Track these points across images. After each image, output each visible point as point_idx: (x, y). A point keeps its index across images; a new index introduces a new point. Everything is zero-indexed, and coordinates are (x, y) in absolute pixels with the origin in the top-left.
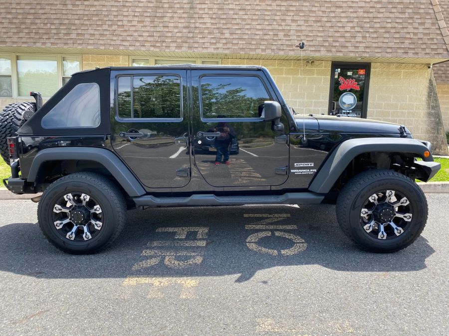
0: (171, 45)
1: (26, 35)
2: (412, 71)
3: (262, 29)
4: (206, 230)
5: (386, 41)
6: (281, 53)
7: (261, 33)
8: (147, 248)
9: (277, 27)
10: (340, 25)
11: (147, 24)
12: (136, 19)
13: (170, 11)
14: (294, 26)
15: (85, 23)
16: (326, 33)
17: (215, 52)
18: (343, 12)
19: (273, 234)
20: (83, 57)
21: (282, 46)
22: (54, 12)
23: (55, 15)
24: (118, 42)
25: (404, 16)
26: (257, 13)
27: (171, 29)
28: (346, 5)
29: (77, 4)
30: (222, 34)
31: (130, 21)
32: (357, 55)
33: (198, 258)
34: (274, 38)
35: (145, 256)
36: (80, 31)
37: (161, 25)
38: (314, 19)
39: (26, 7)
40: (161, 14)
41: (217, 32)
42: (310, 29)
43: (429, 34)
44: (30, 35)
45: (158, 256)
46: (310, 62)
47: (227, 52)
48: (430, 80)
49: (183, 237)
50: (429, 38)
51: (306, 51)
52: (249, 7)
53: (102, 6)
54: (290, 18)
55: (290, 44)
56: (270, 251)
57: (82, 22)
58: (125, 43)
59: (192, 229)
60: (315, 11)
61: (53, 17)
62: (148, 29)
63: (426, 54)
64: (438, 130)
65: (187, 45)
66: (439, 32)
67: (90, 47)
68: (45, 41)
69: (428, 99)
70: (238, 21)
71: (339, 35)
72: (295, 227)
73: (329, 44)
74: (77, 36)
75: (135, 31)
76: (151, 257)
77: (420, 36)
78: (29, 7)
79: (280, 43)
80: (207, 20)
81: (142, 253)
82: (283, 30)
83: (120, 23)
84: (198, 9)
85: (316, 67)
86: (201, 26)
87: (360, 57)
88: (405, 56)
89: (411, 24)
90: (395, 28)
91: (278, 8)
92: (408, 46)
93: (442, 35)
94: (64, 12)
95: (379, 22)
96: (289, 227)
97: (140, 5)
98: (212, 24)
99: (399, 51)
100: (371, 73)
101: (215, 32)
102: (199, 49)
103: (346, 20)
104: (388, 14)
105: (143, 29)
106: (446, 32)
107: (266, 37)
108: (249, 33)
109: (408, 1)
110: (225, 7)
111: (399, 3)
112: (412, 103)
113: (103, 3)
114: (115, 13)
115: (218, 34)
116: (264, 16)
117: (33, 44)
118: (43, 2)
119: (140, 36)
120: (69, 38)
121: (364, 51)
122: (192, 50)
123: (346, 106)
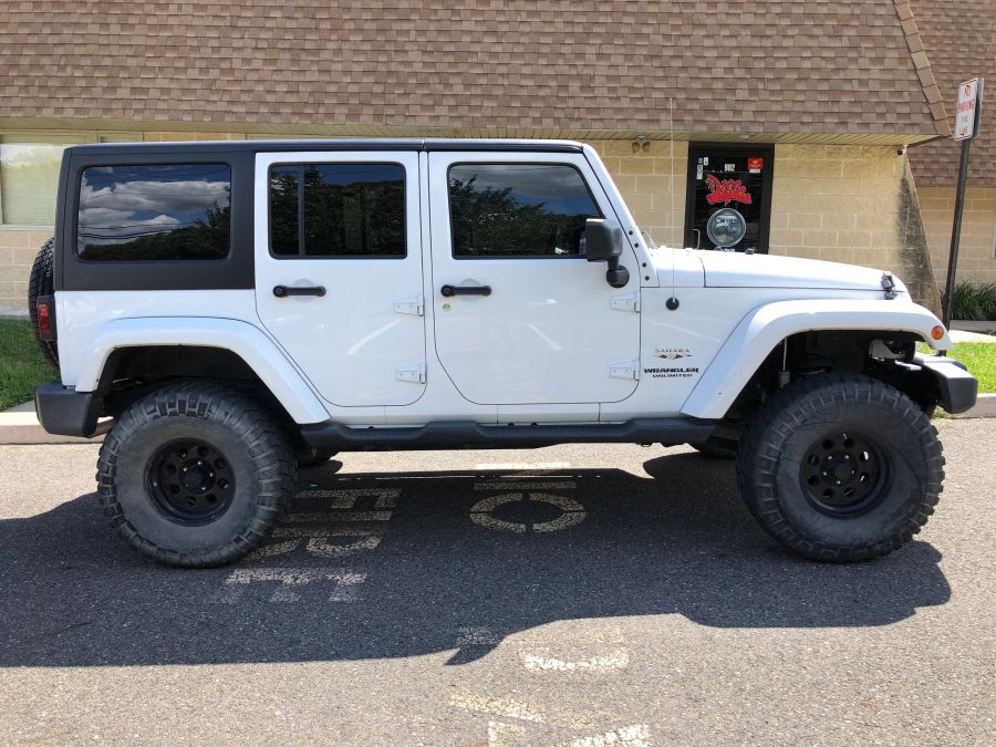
0: (337, 111)
1: (20, 92)
2: (864, 160)
3: (533, 76)
4: (395, 494)
5: (801, 97)
6: (575, 126)
7: (530, 83)
9: (565, 70)
10: (701, 63)
11: (284, 65)
12: (260, 55)
13: (334, 37)
14: (602, 68)
15: (148, 64)
16: (672, 83)
17: (433, 124)
19: (526, 497)
21: (577, 112)
22: (81, 42)
24: (222, 106)
25: (838, 44)
26: (523, 40)
27: (336, 77)
28: (714, 22)
29: (130, 22)
30: (447, 85)
31: (246, 61)
32: (738, 129)
33: (372, 539)
34: (560, 95)
36: (137, 83)
37: (315, 68)
38: (645, 53)
39: (20, 31)
40: (313, 43)
41: (437, 81)
42: (638, 73)
43: (892, 82)
44: (28, 92)
45: (296, 538)
46: (641, 144)
47: (458, 124)
48: (903, 180)
49: (349, 507)
50: (892, 90)
51: (629, 122)
52: (505, 28)
53: (185, 28)
54: (594, 50)
55: (594, 106)
56: (512, 525)
57: (141, 61)
58: (236, 109)
59: (368, 492)
60: (648, 35)
61: (78, 51)
62: (288, 76)
63: (886, 124)
64: (922, 290)
65: (370, 111)
66: (913, 77)
67: (159, 117)
68: (61, 103)
69: (898, 221)
70: (486, 59)
71: (700, 86)
72: (573, 485)
73: (678, 105)
74: (132, 93)
75: (258, 81)
76: (282, 540)
77: (874, 86)
78: (26, 31)
79: (571, 103)
80: (414, 56)
82: (579, 77)
83: (225, 65)
84: (394, 33)
85: (655, 155)
86: (401, 68)
87: (747, 133)
88: (841, 129)
89: (854, 60)
90: (819, 69)
91: (569, 30)
92: (848, 110)
93: (921, 84)
94: (103, 41)
95: (786, 58)
96: (561, 485)
97: (270, 24)
98: (425, 64)
99: (828, 120)
100: (776, 167)
101: (431, 82)
102: (397, 118)
103: (714, 53)
104: (805, 39)
105: (277, 77)
106: (928, 77)
107: (543, 92)
108: (506, 83)
109: (847, 11)
110: (454, 27)
111: (829, 16)
112: (866, 230)
113: (188, 20)
114: (215, 44)
115: (438, 86)
116: (537, 46)
117: (35, 110)
118: (56, 20)
119: (269, 92)
120: (113, 97)
121: (753, 120)
122: (381, 121)
123: (722, 239)
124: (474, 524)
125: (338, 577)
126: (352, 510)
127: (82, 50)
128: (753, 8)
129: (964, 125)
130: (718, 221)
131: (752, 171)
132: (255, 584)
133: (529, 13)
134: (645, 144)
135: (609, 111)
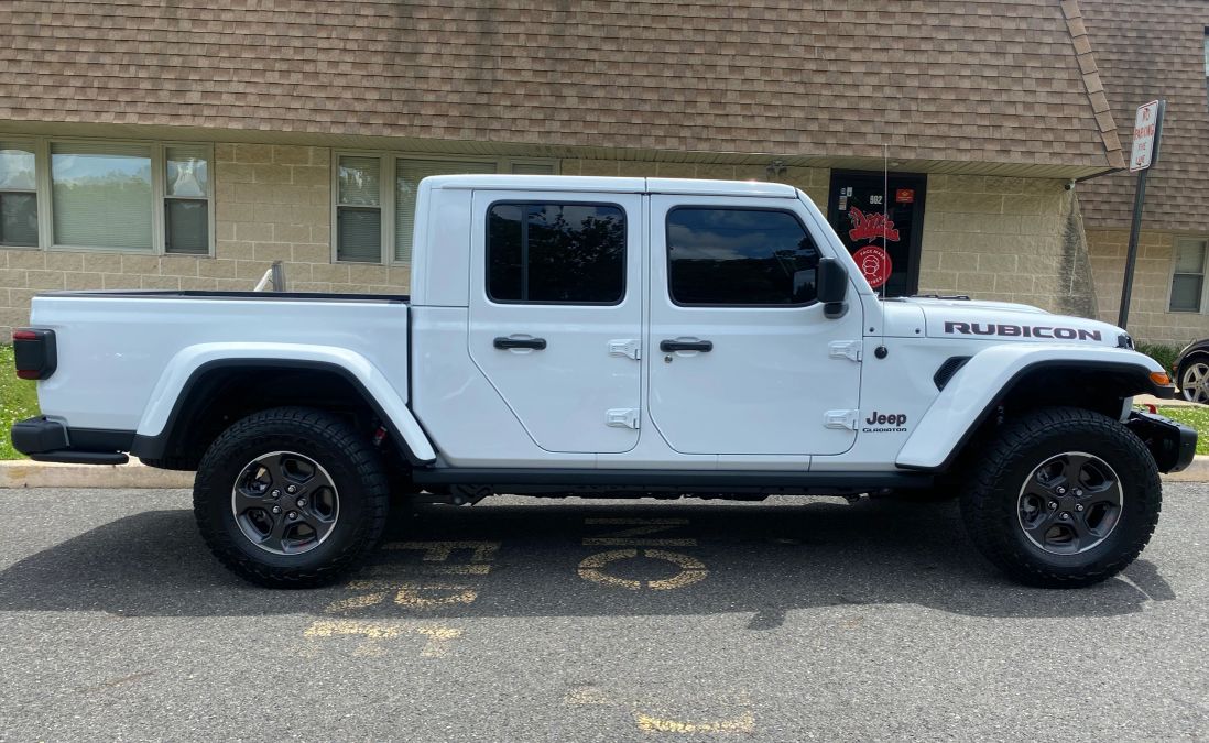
0: (435, 123)
1: (76, 93)
2: (1027, 195)
3: (656, 88)
4: (495, 547)
5: (958, 121)
6: (704, 148)
7: (654, 96)
8: (359, 578)
9: (693, 83)
10: (847, 80)
11: (376, 70)
12: (349, 58)
13: (433, 39)
14: (735, 83)
15: (222, 65)
16: (813, 101)
17: (542, 141)
18: (855, 49)
19: (640, 555)
20: (218, 151)
21: (705, 131)
22: (147, 39)
23: (149, 46)
24: (305, 115)
25: (1001, 62)
27: (434, 85)
28: (862, 32)
29: (203, 17)
30: (561, 97)
31: (333, 64)
32: (888, 155)
33: (469, 594)
34: (687, 111)
35: (355, 590)
36: (209, 86)
37: (411, 74)
38: (784, 66)
39: (77, 24)
40: (410, 45)
41: (548, 93)
42: (776, 88)
43: (1060, 107)
44: (85, 94)
45: (383, 591)
46: (777, 170)
47: (571, 142)
48: (1071, 219)
49: (441, 560)
50: (1061, 115)
51: (765, 144)
52: (626, 34)
53: (264, 25)
54: (726, 62)
55: (725, 125)
56: (624, 582)
57: (215, 62)
58: (320, 118)
59: (463, 545)
60: (788, 46)
61: (143, 49)
62: (379, 82)
63: (1053, 154)
65: (472, 124)
66: (1086, 103)
67: (233, 125)
68: (123, 108)
69: (1064, 264)
70: (603, 68)
71: (845, 106)
72: (694, 542)
73: (820, 126)
74: (202, 98)
75: (346, 88)
76: (367, 592)
77: (1042, 111)
78: (85, 24)
79: (700, 121)
80: (524, 64)
81: (348, 586)
82: (708, 91)
83: (309, 68)
84: (501, 36)
86: (508, 77)
87: (896, 160)
89: (1019, 81)
90: (979, 90)
91: (699, 38)
92: (1011, 136)
93: (1094, 113)
94: (171, 37)
95: (942, 76)
96: (681, 543)
97: (360, 23)
98: (536, 72)
99: (989, 146)
100: (928, 200)
101: (541, 93)
102: (503, 134)
103: (862, 68)
104: (964, 55)
105: (365, 83)
106: (1102, 102)
107: (666, 108)
108: (626, 96)
109: (1012, 25)
110: (569, 31)
111: (991, 29)
112: (1027, 275)
113: (269, 17)
114: (298, 43)
115: (549, 98)
116: (662, 55)
117: (92, 115)
118: (119, 12)
119: (357, 99)
120: (182, 102)
121: (904, 144)
122: (485, 136)
124: (582, 581)
125: (430, 632)
126: (445, 562)
127: (147, 48)
128: (908, 19)
129: (1141, 154)
132: (336, 638)
133: (654, 17)
134: (781, 170)
135: (742, 131)
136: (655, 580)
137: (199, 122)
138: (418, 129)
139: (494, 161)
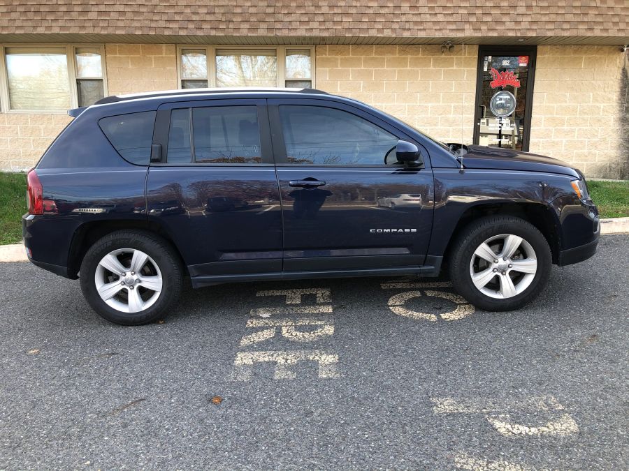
1: (21, 16)
2: (598, 56)
4: (327, 292)
5: (562, 11)
6: (406, 34)
7: (375, 4)
8: (252, 317)
16: (472, 3)
17: (308, 34)
19: (423, 294)
20: (107, 48)
21: (407, 24)
24: (162, 24)
30: (318, 7)
32: (519, 35)
33: (327, 327)
34: (396, 12)
35: (253, 328)
36: (102, 8)
41: (310, 4)
44: (26, 16)
45: (271, 327)
46: (448, 47)
47: (325, 34)
48: (624, 69)
49: (298, 302)
50: (622, 6)
51: (444, 31)
55: (419, 20)
56: (425, 315)
58: (171, 26)
59: (308, 292)
62: (206, 1)
63: (619, 30)
65: (265, 26)
67: (119, 32)
68: (50, 23)
69: (620, 97)
71: (492, 5)
73: (477, 18)
74: (98, 15)
75: (187, 6)
76: (262, 329)
79: (404, 18)
81: (246, 323)
85: (456, 55)
87: (523, 38)
88: (588, 34)
92: (594, 20)
96: (443, 284)
99: (581, 26)
100: (537, 61)
101: (306, 4)
102: (283, 31)
107: (383, 11)
108: (358, 5)
112: (598, 104)
115: (311, 7)
117: (32, 29)
119: (194, 13)
120: (86, 18)
121: (529, 27)
122: (273, 33)
123: (500, 112)
124: (397, 315)
125: (317, 358)
126: (301, 304)
130: (498, 99)
131: (521, 65)
132: (257, 365)
134: (450, 47)
135: (429, 24)
136: (444, 313)
137: (97, 31)
138: (232, 30)
139: (275, 48)
